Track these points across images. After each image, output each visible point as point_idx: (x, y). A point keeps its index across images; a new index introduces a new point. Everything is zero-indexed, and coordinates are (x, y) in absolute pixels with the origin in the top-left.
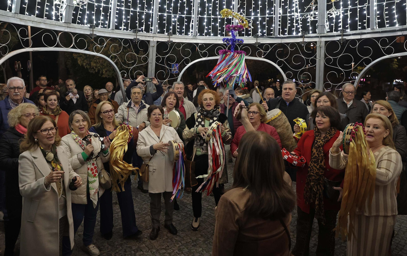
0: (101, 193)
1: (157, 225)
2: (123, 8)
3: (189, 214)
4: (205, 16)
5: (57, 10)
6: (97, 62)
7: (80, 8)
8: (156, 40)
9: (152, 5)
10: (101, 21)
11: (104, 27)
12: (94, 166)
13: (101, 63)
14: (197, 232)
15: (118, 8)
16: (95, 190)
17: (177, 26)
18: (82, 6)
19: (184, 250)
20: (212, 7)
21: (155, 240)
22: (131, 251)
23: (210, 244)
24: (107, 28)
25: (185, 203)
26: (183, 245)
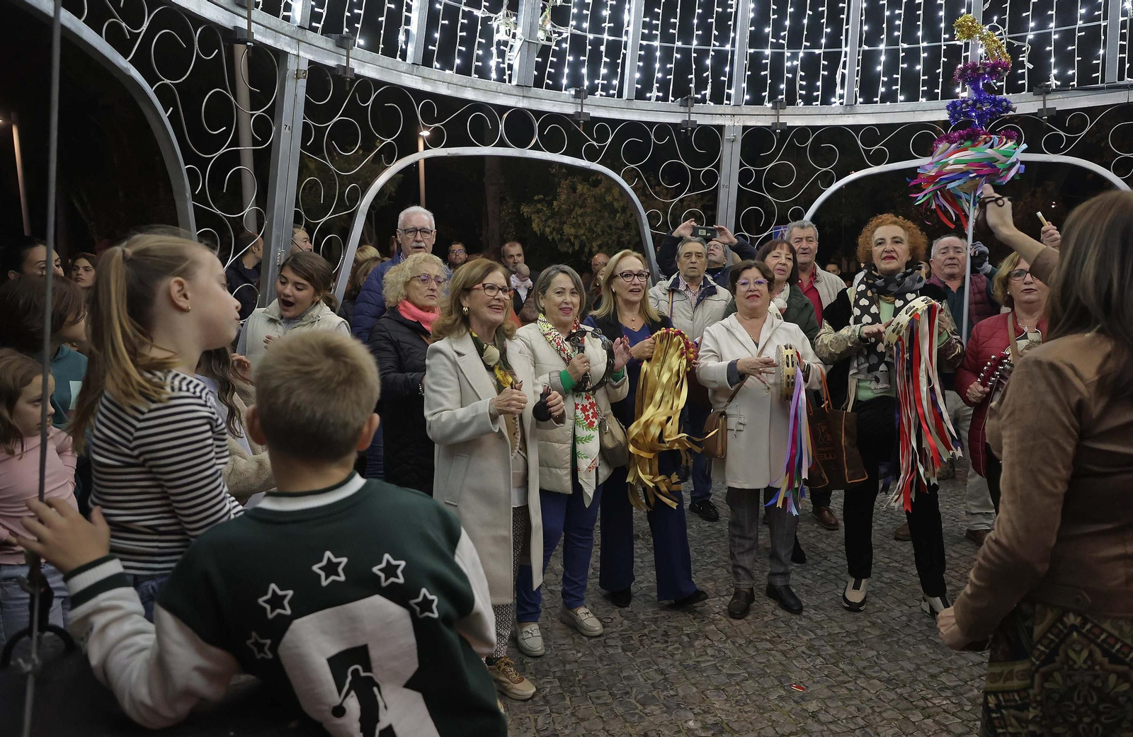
0: (605, 473)
1: (747, 583)
2: (656, 43)
3: (836, 575)
4: (882, 47)
5: (502, 54)
6: (579, 225)
7: (553, 47)
8: (740, 122)
9: (732, 27)
10: (601, 79)
11: (608, 95)
12: (591, 401)
13: (588, 225)
14: (858, 614)
15: (645, 43)
16: (589, 461)
17: (799, 82)
18: (558, 43)
19: (822, 650)
20: (903, 17)
21: (743, 620)
22: (681, 635)
23: (899, 646)
24: (616, 97)
25: (822, 551)
26: (821, 638)
